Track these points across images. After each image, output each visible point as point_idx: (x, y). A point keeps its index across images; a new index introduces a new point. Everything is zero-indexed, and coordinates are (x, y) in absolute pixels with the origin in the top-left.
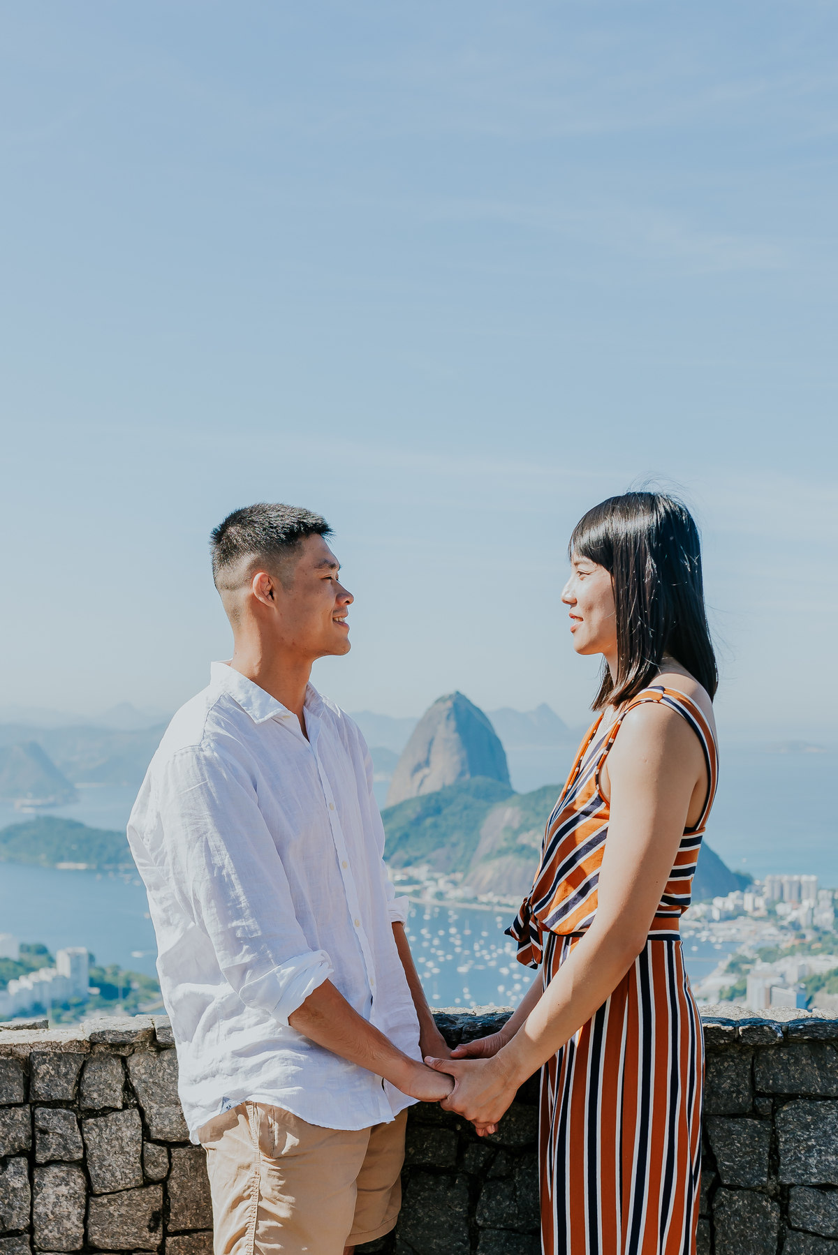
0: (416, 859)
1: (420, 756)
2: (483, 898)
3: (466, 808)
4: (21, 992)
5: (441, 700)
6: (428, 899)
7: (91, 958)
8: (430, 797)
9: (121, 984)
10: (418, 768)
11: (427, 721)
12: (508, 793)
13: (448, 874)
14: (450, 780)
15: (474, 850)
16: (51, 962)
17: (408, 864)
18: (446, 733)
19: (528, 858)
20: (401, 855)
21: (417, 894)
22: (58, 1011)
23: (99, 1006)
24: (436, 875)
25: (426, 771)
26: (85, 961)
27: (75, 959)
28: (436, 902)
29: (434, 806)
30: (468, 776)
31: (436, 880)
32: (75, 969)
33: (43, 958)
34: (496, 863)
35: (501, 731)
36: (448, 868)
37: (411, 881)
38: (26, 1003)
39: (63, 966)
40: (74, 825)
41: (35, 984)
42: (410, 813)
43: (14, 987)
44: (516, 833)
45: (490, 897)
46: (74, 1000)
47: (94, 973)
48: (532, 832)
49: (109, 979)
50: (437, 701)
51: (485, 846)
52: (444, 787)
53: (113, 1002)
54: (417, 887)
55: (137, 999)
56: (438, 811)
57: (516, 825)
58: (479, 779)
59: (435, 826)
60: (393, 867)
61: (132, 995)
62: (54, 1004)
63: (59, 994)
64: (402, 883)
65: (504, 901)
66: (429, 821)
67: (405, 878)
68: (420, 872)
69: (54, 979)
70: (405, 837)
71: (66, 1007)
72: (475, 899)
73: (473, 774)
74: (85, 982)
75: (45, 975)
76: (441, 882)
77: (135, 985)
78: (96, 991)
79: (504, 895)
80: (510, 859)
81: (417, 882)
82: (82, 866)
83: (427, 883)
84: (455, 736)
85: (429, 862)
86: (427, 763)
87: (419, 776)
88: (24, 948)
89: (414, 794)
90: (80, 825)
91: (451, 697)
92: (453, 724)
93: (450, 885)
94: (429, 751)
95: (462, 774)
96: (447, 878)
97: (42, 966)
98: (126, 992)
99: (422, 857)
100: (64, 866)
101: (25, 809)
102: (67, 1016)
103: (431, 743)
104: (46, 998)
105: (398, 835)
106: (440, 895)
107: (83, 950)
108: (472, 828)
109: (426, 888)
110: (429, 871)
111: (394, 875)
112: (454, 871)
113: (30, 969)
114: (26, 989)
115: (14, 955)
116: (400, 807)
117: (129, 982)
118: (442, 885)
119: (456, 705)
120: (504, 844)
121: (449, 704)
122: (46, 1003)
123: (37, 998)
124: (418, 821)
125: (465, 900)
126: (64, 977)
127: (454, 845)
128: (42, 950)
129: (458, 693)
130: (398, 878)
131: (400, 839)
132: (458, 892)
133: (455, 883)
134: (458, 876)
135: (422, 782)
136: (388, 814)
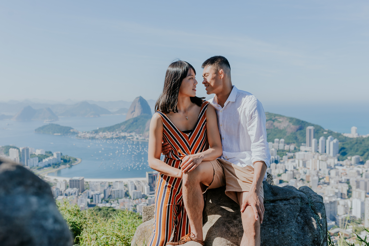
0: (132, 131)
1: (133, 109)
3: (143, 120)
4: (46, 161)
5: (137, 98)
6: (135, 139)
7: (61, 154)
8: (135, 118)
9: (68, 160)
10: (132, 112)
11: (134, 102)
13: (139, 134)
14: (139, 114)
15: (144, 129)
16: (52, 155)
17: (130, 132)
18: (138, 105)
20: (129, 130)
21: (132, 138)
22: (54, 166)
23: (63, 164)
24: (137, 134)
25: (134, 113)
26: (60, 154)
27: (58, 154)
28: (136, 140)
29: (136, 120)
31: (136, 136)
32: (58, 156)
33: (51, 154)
36: (139, 133)
37: (131, 136)
38: (47, 164)
39: (55, 156)
40: (57, 125)
41: (49, 160)
43: (44, 161)
46: (58, 163)
47: (62, 157)
49: (65, 158)
51: (147, 128)
52: (138, 116)
53: (66, 163)
54: (132, 137)
55: (72, 163)
56: (137, 121)
58: (145, 114)
60: (127, 133)
61: (70, 162)
62: (53, 164)
63: (54, 162)
64: (129, 136)
66: (135, 123)
67: (130, 135)
68: (133, 134)
69: (53, 159)
70: (130, 127)
71: (56, 165)
72: (145, 139)
74: (60, 159)
75: (51, 158)
77: (71, 159)
78: (62, 161)
81: (132, 136)
82: (59, 134)
83: (135, 136)
84: (140, 105)
85: (135, 132)
86: (134, 111)
87: (133, 114)
88: (46, 152)
89: (132, 118)
90: (59, 125)
91: (139, 97)
92: (139, 103)
93: (139, 137)
94: (135, 109)
95: (142, 113)
97: (50, 156)
98: (69, 161)
100: (55, 134)
101: (46, 122)
102: (56, 167)
103: (135, 107)
104: (51, 163)
105: (128, 126)
106: (137, 139)
107: (59, 152)
109: (134, 137)
110: (135, 134)
112: (140, 133)
113: (47, 157)
114: (47, 161)
115: (44, 154)
116: (129, 120)
117: (70, 159)
118: (138, 136)
121: (139, 99)
122: (51, 164)
123: (49, 163)
124: (132, 123)
125: (143, 140)
126: (55, 158)
127: (140, 128)
128: (50, 153)
130: (129, 135)
132: (141, 138)
133: (140, 136)
134: (141, 135)
135: (133, 115)
136: (126, 122)
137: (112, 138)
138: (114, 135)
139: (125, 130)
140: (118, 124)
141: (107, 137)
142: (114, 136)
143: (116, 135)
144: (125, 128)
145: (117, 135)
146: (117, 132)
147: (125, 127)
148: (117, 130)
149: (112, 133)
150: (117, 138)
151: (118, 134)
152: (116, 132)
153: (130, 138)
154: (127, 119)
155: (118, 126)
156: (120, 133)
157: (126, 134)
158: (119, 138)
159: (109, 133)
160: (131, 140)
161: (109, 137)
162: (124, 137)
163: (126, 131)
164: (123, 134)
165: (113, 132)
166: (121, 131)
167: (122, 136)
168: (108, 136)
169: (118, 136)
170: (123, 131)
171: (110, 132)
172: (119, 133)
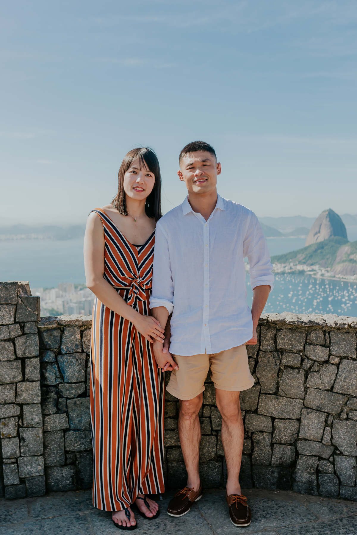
0: (315, 263)
1: (317, 230)
2: (337, 276)
3: (332, 246)
5: (324, 211)
6: (318, 276)
8: (320, 243)
10: (316, 234)
11: (320, 218)
12: (346, 242)
14: (327, 238)
15: (334, 260)
17: (312, 265)
18: (326, 222)
19: (353, 263)
20: (310, 262)
21: (315, 274)
24: (321, 268)
25: (319, 235)
28: (321, 277)
29: (321, 246)
30: (333, 236)
34: (342, 265)
35: (344, 222)
36: (325, 266)
37: (313, 270)
42: (313, 248)
44: (349, 255)
45: (340, 276)
48: (354, 255)
50: (323, 212)
51: (338, 259)
52: (325, 240)
54: (315, 272)
56: (322, 248)
57: (349, 252)
58: (337, 237)
59: (321, 252)
60: (307, 266)
64: (310, 271)
65: (344, 277)
66: (319, 251)
67: (311, 269)
68: (316, 267)
70: (311, 256)
72: (335, 277)
73: (335, 236)
76: (323, 271)
79: (344, 275)
80: (347, 263)
81: (315, 271)
83: (318, 271)
84: (329, 223)
85: (319, 264)
86: (319, 232)
87: (316, 236)
89: (315, 242)
91: (328, 210)
92: (328, 219)
93: (326, 272)
94: (320, 228)
95: (331, 235)
96: (325, 269)
99: (317, 262)
103: (321, 226)
105: (309, 255)
106: (322, 275)
108: (334, 253)
109: (318, 273)
110: (319, 267)
111: (307, 268)
112: (327, 267)
116: (310, 246)
118: (323, 272)
119: (329, 214)
120: (345, 259)
121: (327, 213)
124: (316, 251)
125: (331, 277)
127: (328, 259)
129: (330, 209)
130: (309, 269)
131: (310, 257)
132: (329, 274)
133: (328, 271)
134: (329, 269)
135: (317, 238)
136: (306, 249)
137: (283, 273)
138: (286, 268)
139: (304, 261)
140: (294, 252)
141: (276, 271)
142: (287, 270)
143: (289, 268)
144: (304, 259)
145: (291, 268)
146: (292, 264)
147: (304, 256)
148: (291, 260)
149: (283, 265)
150: (289, 273)
151: (293, 267)
152: (289, 264)
153: (312, 273)
154: (307, 245)
155: (293, 255)
156: (296, 265)
157: (305, 268)
158: (293, 273)
159: (279, 265)
160: (313, 276)
161: (279, 271)
162: (302, 272)
163: (304, 263)
164: (300, 267)
165: (284, 263)
166: (297, 263)
167: (299, 270)
168: (277, 269)
169: (293, 270)
170: (300, 263)
171: (281, 263)
172: (294, 265)
